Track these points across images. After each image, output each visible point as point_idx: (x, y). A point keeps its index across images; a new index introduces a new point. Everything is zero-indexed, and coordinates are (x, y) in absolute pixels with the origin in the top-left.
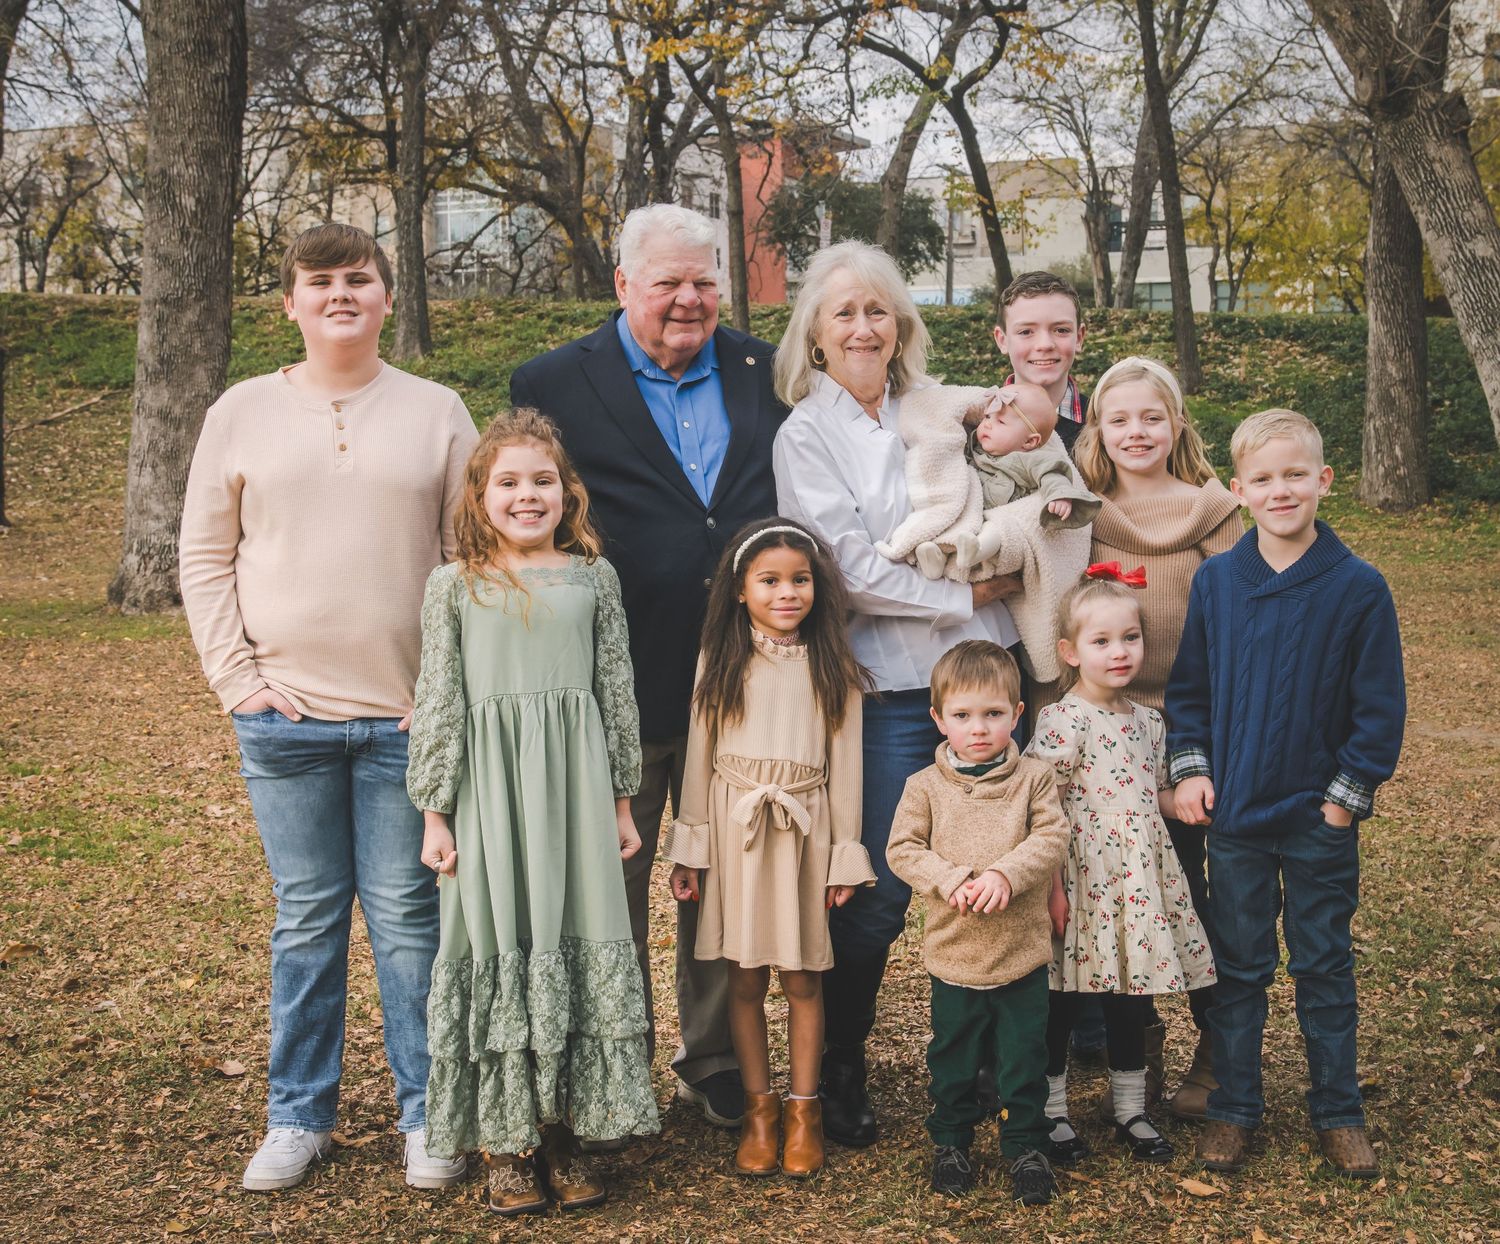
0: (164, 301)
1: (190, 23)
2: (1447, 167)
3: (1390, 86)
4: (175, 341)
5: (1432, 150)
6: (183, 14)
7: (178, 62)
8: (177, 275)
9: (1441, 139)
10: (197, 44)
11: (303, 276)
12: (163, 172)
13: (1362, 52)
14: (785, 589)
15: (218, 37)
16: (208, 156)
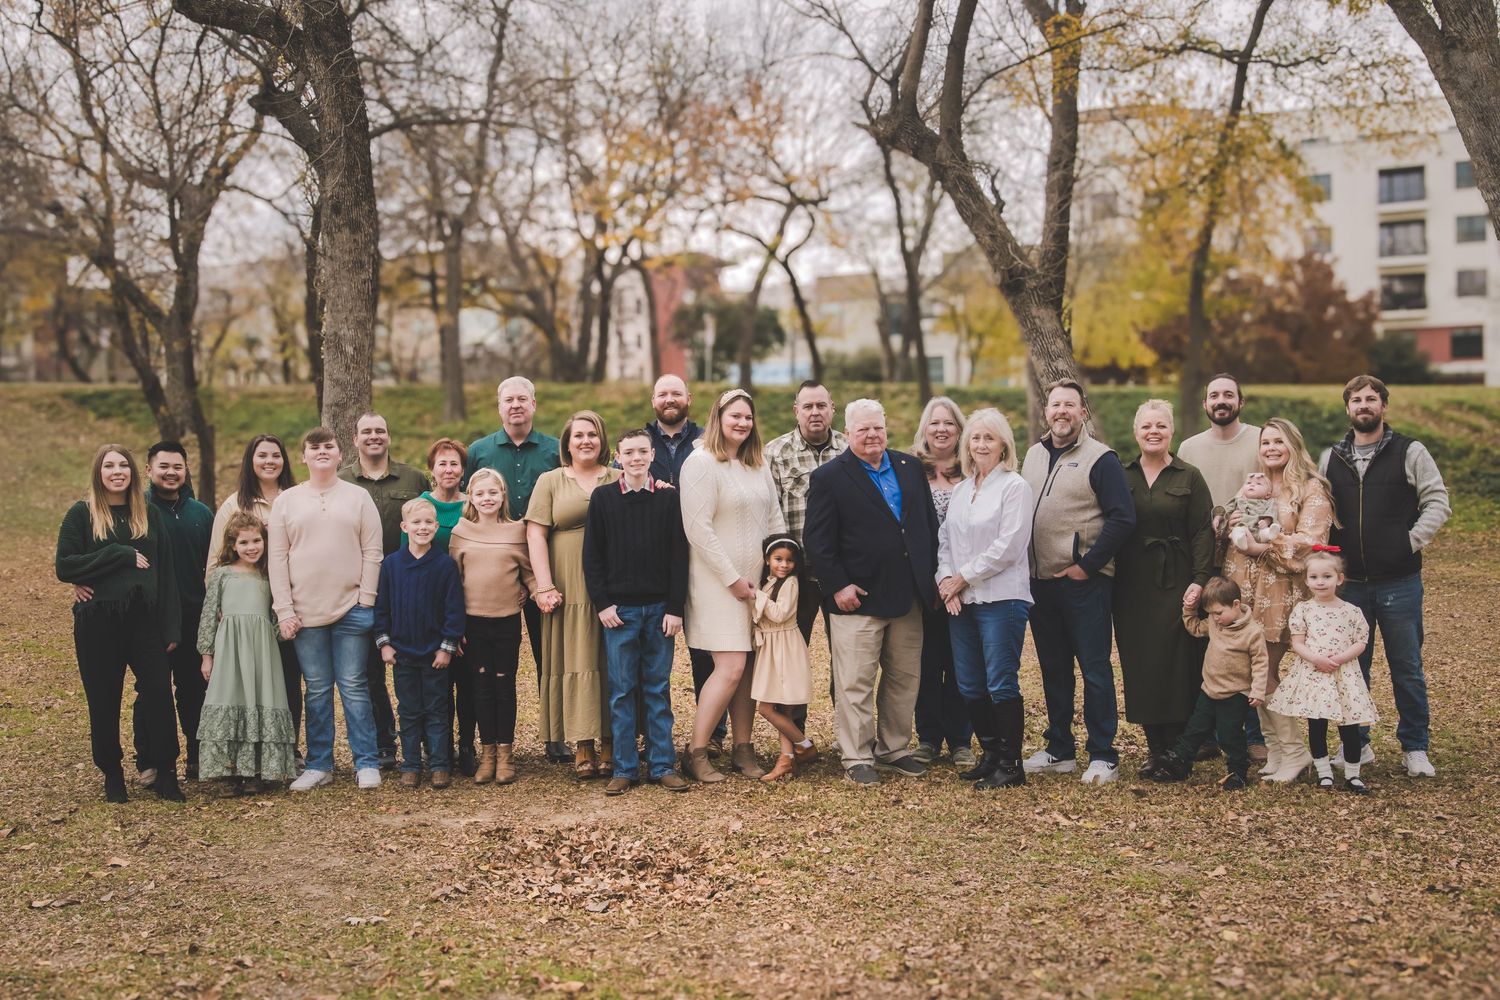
0: (337, 405)
1: (350, 252)
2: (1042, 321)
3: (1011, 277)
4: (342, 427)
5: (1034, 311)
6: (347, 247)
7: (344, 273)
8: (344, 390)
9: (1039, 305)
10: (354, 263)
11: (308, 445)
12: (336, 334)
13: (997, 257)
14: (784, 564)
15: (365, 258)
16: (360, 324)
